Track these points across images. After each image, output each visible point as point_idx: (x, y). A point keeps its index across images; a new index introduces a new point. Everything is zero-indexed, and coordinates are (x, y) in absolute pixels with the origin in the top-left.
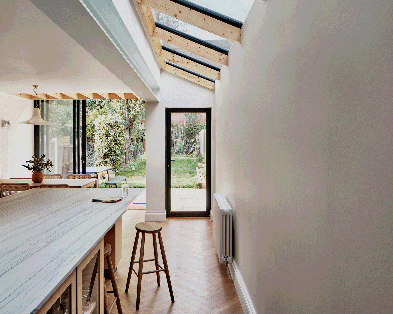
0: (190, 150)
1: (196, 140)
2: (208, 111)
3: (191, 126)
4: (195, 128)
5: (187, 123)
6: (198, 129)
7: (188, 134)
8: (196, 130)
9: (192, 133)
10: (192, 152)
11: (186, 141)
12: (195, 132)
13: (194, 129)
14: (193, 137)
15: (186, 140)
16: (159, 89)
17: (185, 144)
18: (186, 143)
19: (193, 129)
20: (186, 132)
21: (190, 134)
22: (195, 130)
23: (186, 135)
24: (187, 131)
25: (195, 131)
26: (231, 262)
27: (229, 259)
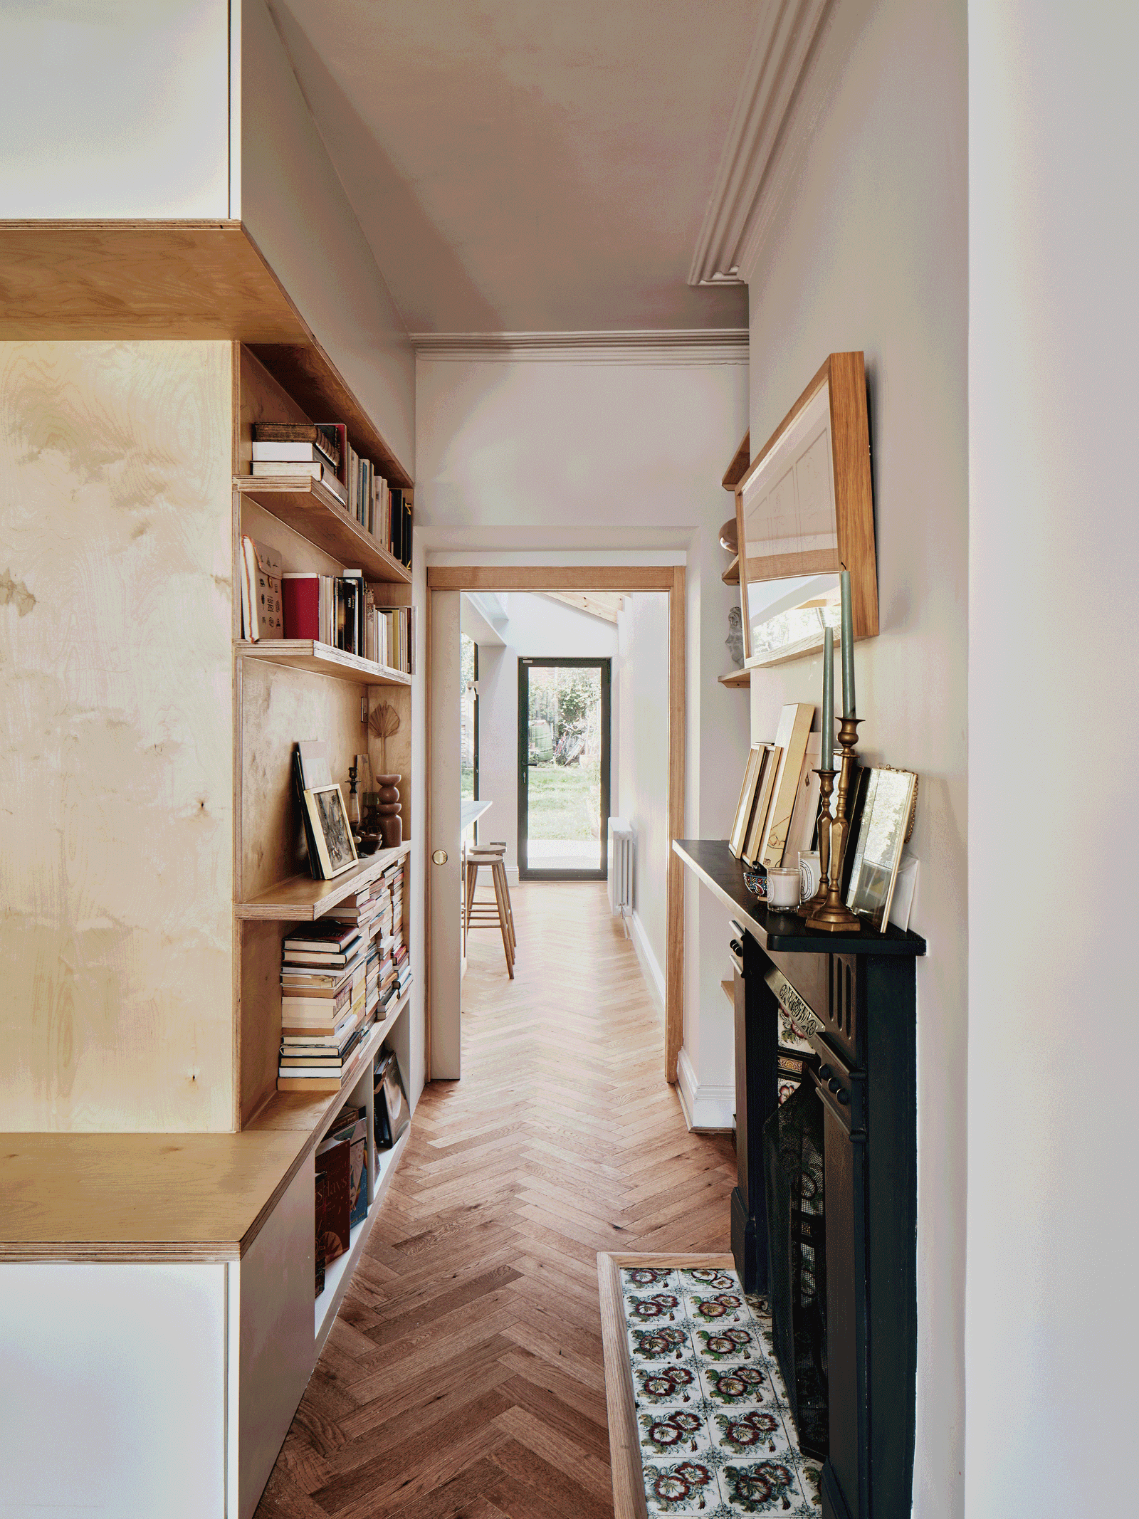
0: (570, 753)
1: (589, 725)
2: (605, 664)
4: (586, 691)
7: (565, 707)
9: (577, 706)
10: (576, 759)
11: (561, 727)
15: (559, 724)
16: (508, 620)
17: (557, 735)
18: (561, 734)
23: (560, 710)
26: (631, 915)
27: (628, 908)
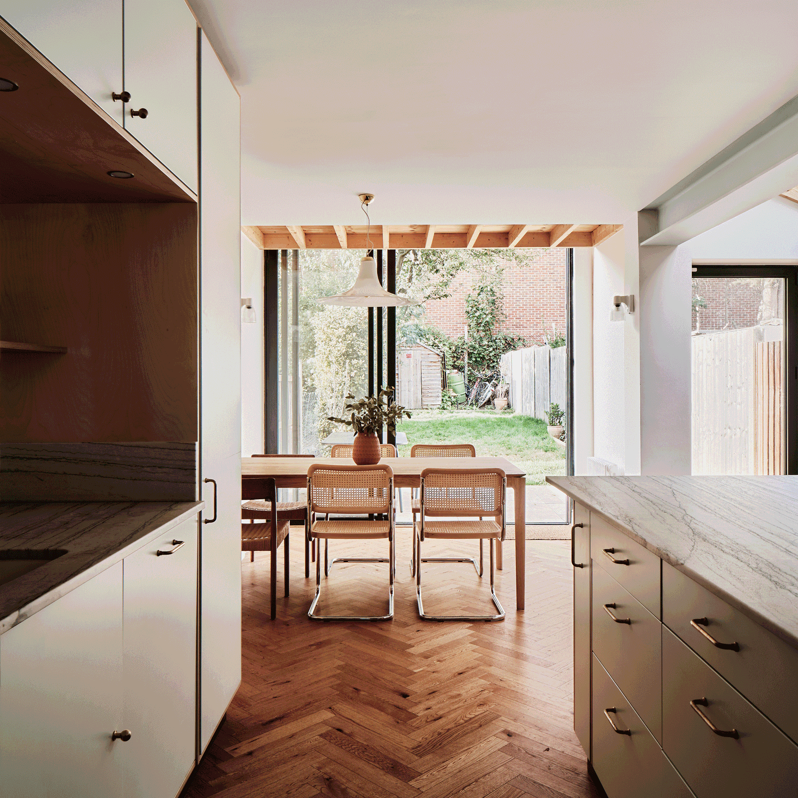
0: (481, 397)
3: (482, 341)
5: (471, 333)
6: (498, 347)
7: (474, 359)
8: (494, 349)
11: (470, 375)
12: (491, 354)
13: (487, 349)
14: (485, 365)
15: (469, 373)
19: (485, 347)
20: (469, 355)
21: (479, 359)
22: (491, 349)
24: (472, 351)
25: (491, 352)
